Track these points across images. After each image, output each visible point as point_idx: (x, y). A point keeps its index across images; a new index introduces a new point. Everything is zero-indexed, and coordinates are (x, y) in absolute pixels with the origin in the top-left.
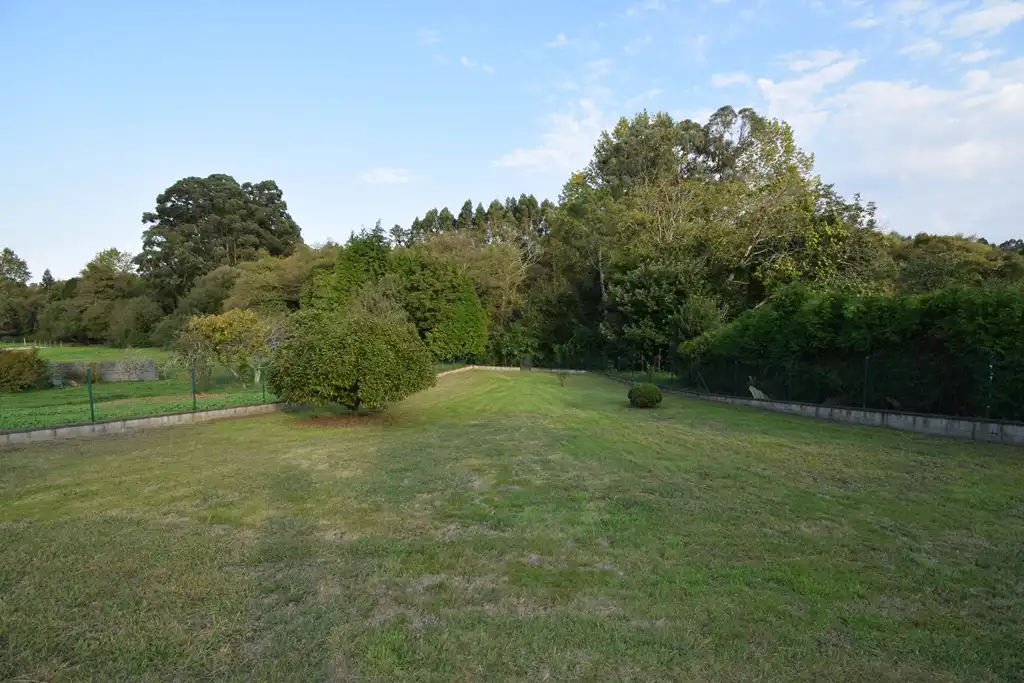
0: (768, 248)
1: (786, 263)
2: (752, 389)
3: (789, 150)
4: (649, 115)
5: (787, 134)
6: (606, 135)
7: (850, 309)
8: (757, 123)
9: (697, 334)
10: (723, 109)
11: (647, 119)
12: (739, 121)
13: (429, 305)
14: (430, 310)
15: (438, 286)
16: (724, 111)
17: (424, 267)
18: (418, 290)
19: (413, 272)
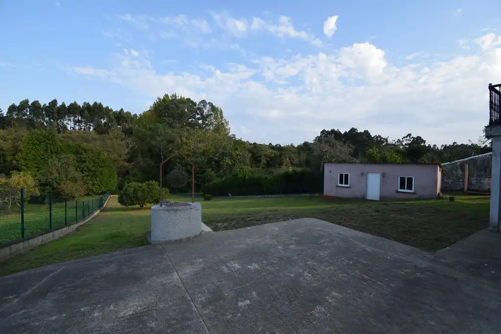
0: (223, 155)
1: (228, 161)
3: (222, 117)
4: (177, 95)
5: (221, 112)
6: (160, 99)
7: (247, 177)
8: (213, 108)
11: (176, 97)
12: (208, 106)
13: (93, 169)
14: (93, 171)
15: (97, 160)
16: (203, 102)
17: (85, 151)
18: (84, 162)
19: (81, 154)
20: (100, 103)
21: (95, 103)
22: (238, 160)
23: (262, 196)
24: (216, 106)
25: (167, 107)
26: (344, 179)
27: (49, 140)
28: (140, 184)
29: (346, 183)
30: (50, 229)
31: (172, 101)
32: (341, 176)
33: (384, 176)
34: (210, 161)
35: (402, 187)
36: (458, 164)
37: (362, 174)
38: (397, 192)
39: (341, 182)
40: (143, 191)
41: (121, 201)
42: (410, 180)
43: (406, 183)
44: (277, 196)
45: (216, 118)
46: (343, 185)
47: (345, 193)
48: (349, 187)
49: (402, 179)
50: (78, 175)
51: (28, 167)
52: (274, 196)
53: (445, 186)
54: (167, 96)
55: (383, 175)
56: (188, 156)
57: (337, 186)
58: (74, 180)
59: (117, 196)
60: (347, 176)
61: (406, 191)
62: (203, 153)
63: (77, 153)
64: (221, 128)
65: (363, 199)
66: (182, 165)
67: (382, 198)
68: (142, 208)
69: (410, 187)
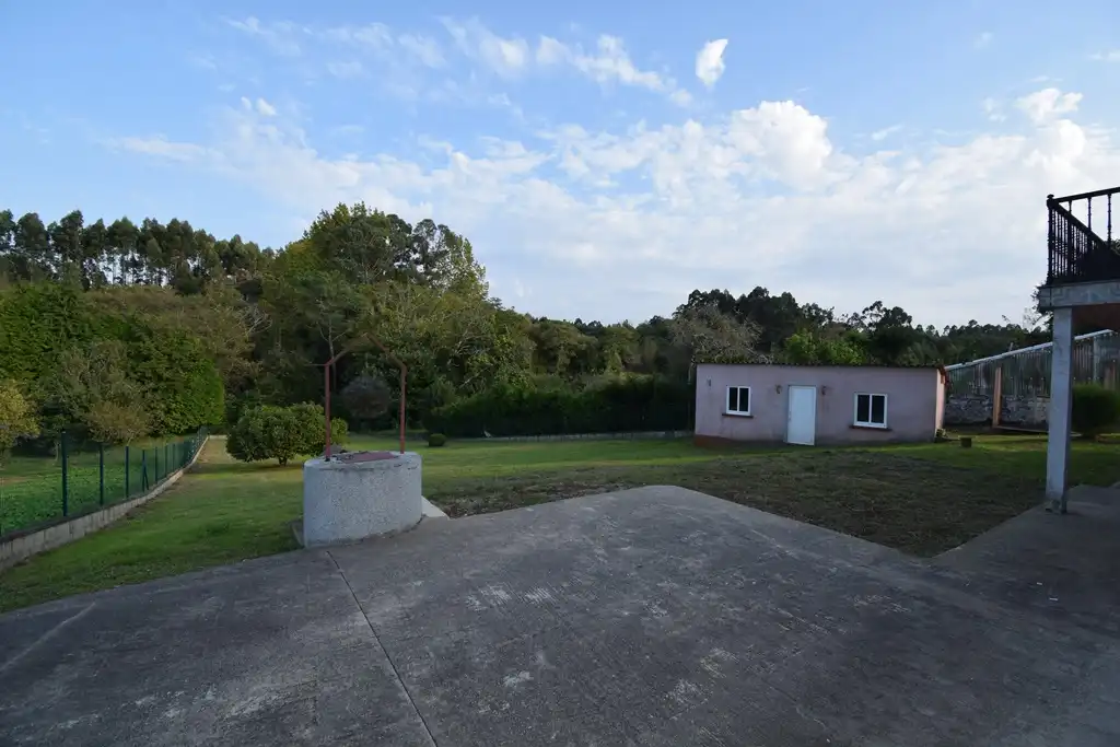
0: (473, 344)
1: (483, 357)
2: (487, 434)
3: (470, 260)
4: (366, 208)
5: (468, 248)
6: (326, 215)
7: (525, 395)
8: (450, 239)
9: (442, 404)
10: (426, 220)
11: (364, 211)
12: (438, 232)
13: (166, 375)
14: (168, 379)
15: (176, 355)
16: (428, 223)
17: (150, 334)
18: (147, 358)
19: (139, 339)
20: (186, 222)
21: (174, 222)
22: (507, 355)
23: (559, 437)
24: (457, 234)
25: (343, 234)
26: (739, 398)
27: (62, 306)
28: (279, 410)
29: (744, 407)
30: (65, 514)
31: (355, 219)
32: (733, 391)
33: (823, 393)
34: (442, 357)
35: (863, 416)
36: (980, 367)
37: (778, 388)
38: (853, 427)
39: (733, 406)
40: (287, 426)
41: (233, 448)
42: (879, 401)
43: (871, 407)
44: (591, 436)
45: (456, 262)
46: (738, 412)
47: (742, 430)
48: (751, 417)
49: (863, 400)
50: (131, 388)
51: (10, 371)
52: (584, 436)
53: (954, 414)
54: (343, 208)
55: (823, 391)
56: (392, 346)
57: (725, 415)
58: (124, 400)
59: (224, 437)
60: (745, 392)
61: (869, 424)
62: (427, 341)
63: (129, 337)
64: (467, 283)
65: (780, 444)
66: (377, 367)
67: (821, 442)
68: (283, 464)
69: (878, 417)
